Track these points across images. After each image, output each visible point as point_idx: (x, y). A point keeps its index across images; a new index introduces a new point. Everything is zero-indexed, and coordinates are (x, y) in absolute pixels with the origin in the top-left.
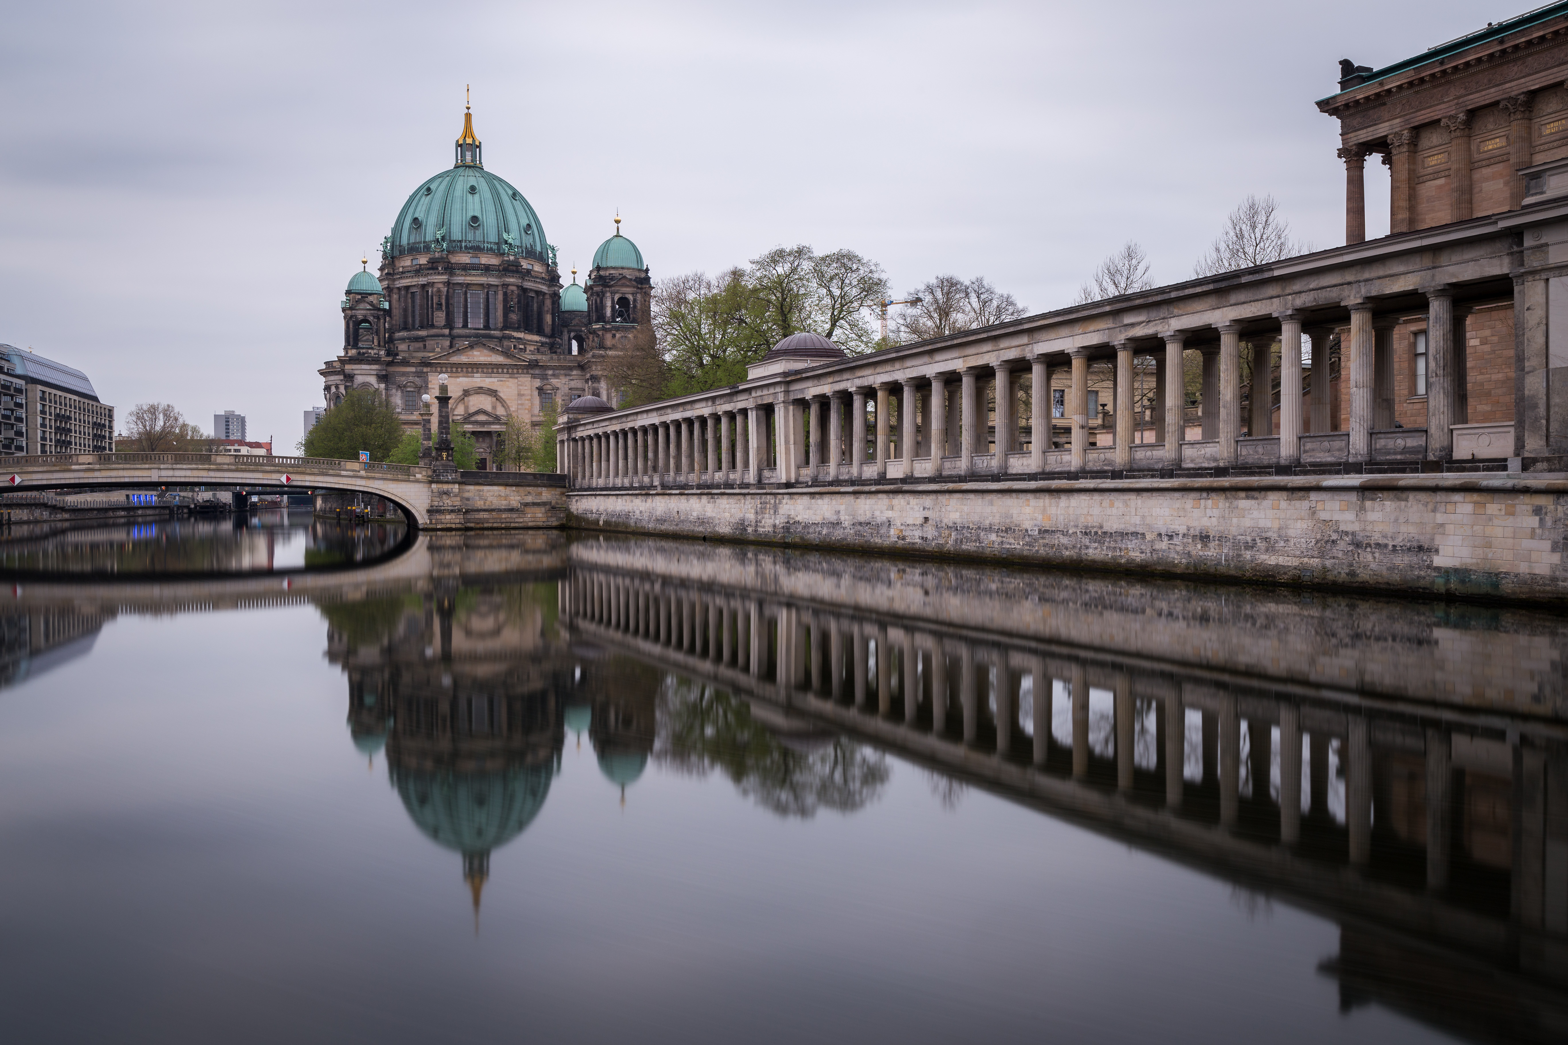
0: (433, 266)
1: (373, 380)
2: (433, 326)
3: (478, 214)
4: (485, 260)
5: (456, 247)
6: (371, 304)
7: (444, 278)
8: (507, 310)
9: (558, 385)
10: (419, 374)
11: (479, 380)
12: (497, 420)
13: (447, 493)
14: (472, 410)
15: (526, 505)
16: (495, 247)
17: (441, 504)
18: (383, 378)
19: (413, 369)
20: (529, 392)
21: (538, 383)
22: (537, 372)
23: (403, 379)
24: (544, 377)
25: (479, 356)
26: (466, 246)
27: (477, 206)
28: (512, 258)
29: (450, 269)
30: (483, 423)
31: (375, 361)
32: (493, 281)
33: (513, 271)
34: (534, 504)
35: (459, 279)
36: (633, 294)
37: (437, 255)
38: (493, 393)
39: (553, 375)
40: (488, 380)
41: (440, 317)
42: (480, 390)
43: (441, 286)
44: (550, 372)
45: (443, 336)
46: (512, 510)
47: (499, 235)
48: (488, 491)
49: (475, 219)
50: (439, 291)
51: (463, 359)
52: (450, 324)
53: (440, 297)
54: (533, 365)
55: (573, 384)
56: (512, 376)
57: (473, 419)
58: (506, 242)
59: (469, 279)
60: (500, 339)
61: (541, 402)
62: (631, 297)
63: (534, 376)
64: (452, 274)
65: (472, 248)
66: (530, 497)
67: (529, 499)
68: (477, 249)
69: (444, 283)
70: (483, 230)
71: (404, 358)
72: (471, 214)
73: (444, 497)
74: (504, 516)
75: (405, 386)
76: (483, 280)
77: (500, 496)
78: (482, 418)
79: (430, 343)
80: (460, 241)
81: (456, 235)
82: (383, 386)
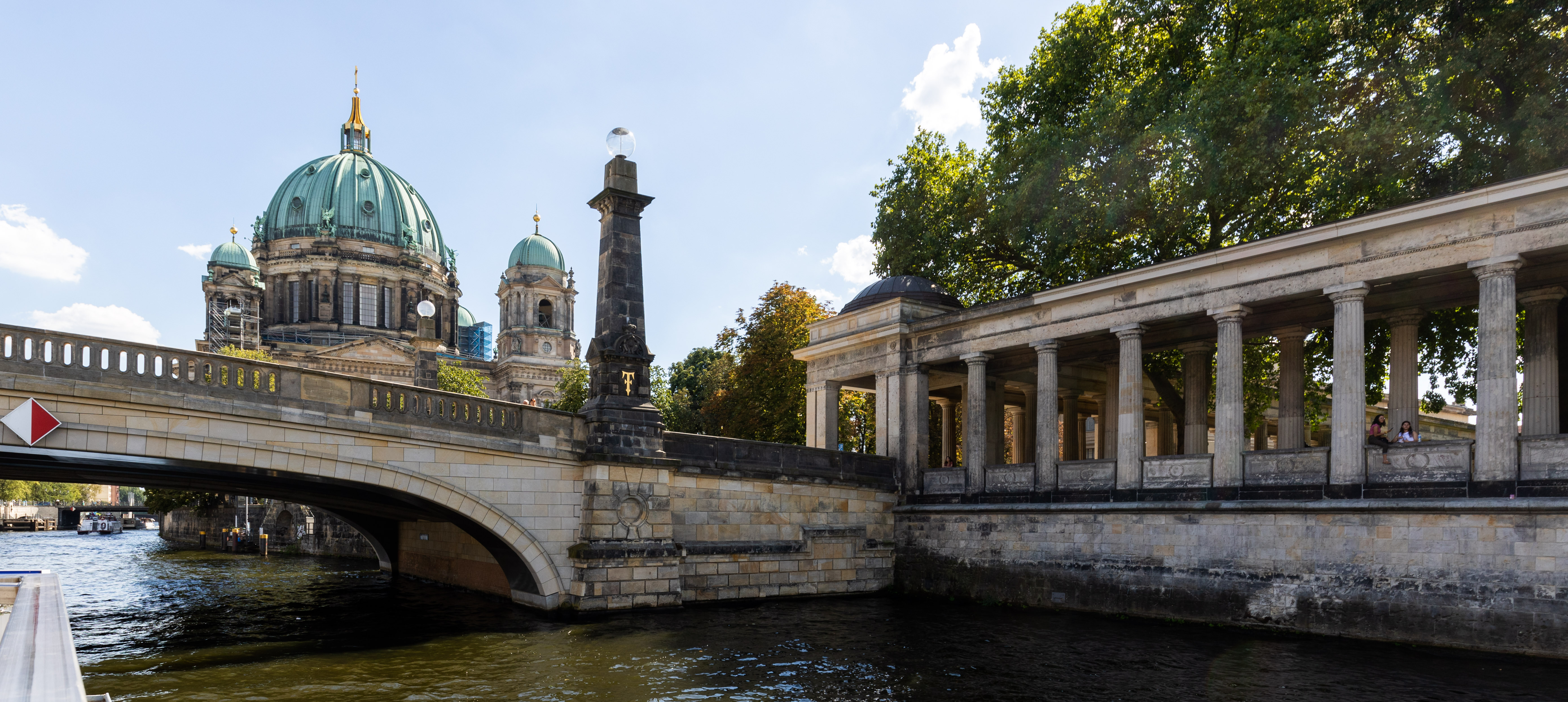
3: (371, 200)
4: (381, 250)
5: (346, 232)
6: (242, 280)
7: (333, 265)
8: (405, 310)
13: (635, 494)
16: (392, 239)
17: (621, 533)
26: (358, 234)
27: (371, 192)
28: (412, 253)
29: (340, 255)
33: (413, 267)
34: (834, 533)
35: (351, 269)
36: (556, 297)
37: (324, 239)
41: (325, 310)
43: (328, 274)
46: (784, 549)
47: (396, 227)
48: (731, 496)
49: (369, 204)
50: (326, 280)
52: (337, 318)
53: (326, 287)
58: (405, 235)
59: (363, 270)
60: (399, 339)
62: (554, 301)
64: (341, 262)
65: (364, 236)
66: (823, 516)
67: (821, 520)
68: (370, 238)
69: (332, 271)
70: (379, 218)
72: (364, 199)
73: (627, 505)
74: (765, 567)
76: (378, 273)
77: (757, 509)
80: (352, 227)
81: (346, 220)
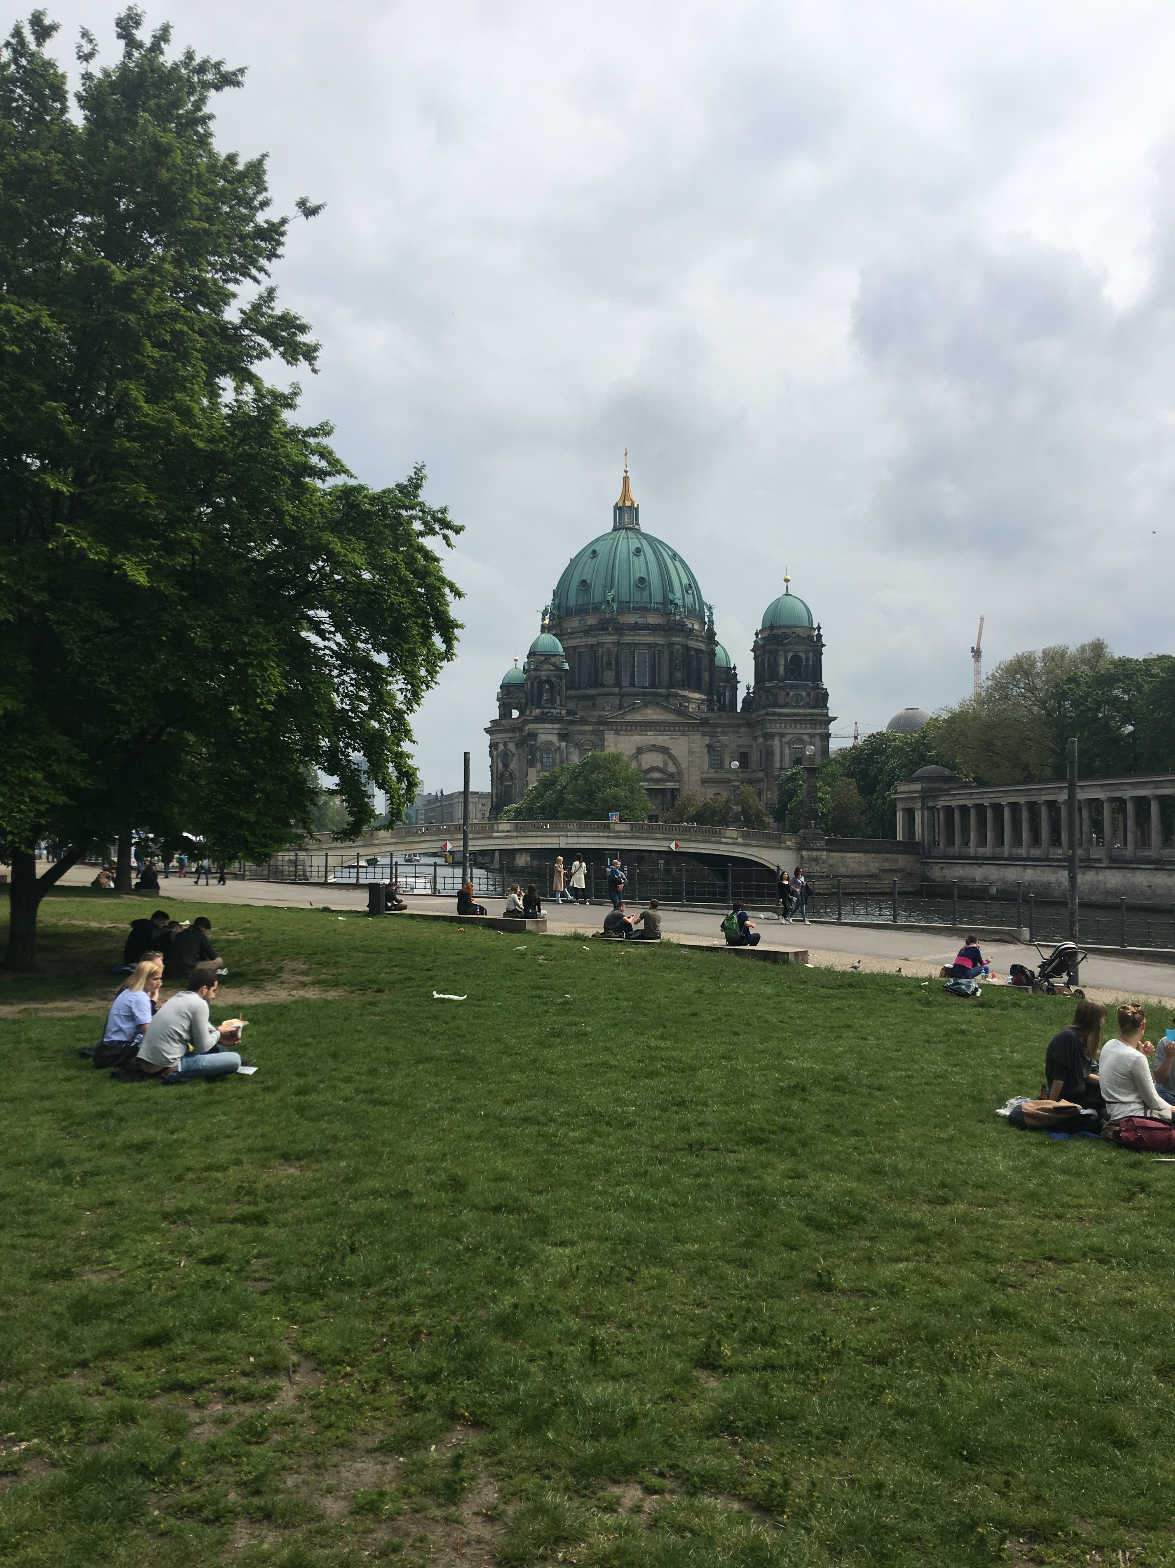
0: (603, 626)
1: (554, 738)
2: (603, 685)
3: (644, 575)
4: (652, 620)
5: (625, 607)
6: (554, 665)
7: (615, 638)
8: (672, 670)
9: (727, 743)
10: (595, 732)
11: (652, 738)
12: (671, 777)
13: (816, 860)
14: (645, 767)
15: (885, 871)
16: (661, 607)
18: (563, 736)
19: (590, 728)
20: (698, 749)
21: (707, 740)
22: (707, 729)
23: (580, 737)
24: (713, 735)
25: (652, 714)
26: (634, 607)
27: (644, 568)
28: (678, 618)
29: (620, 629)
30: (657, 781)
31: (557, 720)
32: (660, 640)
33: (678, 631)
34: (891, 870)
35: (628, 639)
36: (805, 652)
37: (607, 616)
38: (664, 750)
39: (722, 732)
40: (661, 738)
41: (609, 676)
42: (654, 748)
43: (610, 646)
44: (719, 730)
45: (613, 694)
46: (871, 876)
47: (665, 595)
48: (851, 858)
49: (642, 580)
50: (609, 650)
51: (637, 717)
52: (618, 683)
53: (609, 657)
54: (704, 722)
55: (741, 741)
56: (683, 734)
57: (648, 776)
58: (672, 602)
59: (637, 639)
60: (668, 697)
61: (710, 759)
62: (803, 655)
63: (704, 734)
64: (622, 634)
65: (639, 608)
66: (888, 863)
67: (887, 866)
68: (644, 610)
69: (614, 643)
70: (650, 590)
71: (582, 717)
72: (638, 576)
73: (813, 863)
74: (864, 882)
75: (583, 744)
76: (650, 639)
77: (860, 863)
78: (657, 775)
79: (600, 701)
80: (629, 602)
81: (625, 597)
82: (564, 744)
